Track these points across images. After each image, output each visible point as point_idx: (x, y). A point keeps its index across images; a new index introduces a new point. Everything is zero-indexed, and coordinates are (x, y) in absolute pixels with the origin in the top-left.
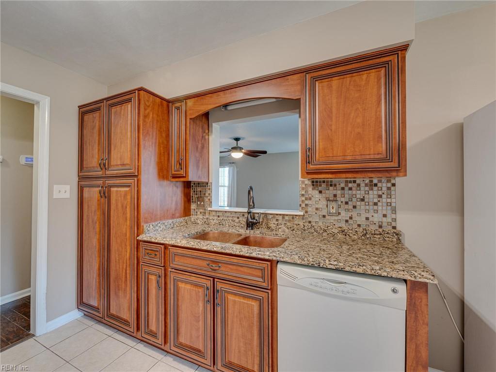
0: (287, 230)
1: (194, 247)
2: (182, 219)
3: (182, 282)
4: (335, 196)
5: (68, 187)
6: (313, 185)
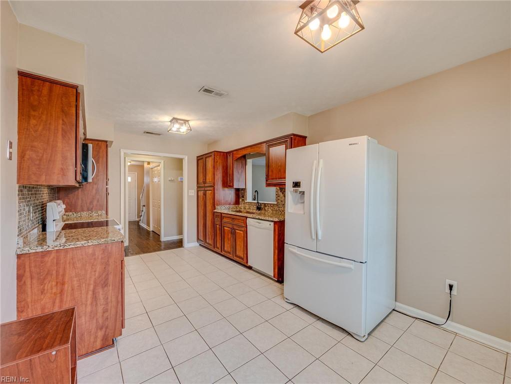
2: (233, 206)
5: (193, 191)
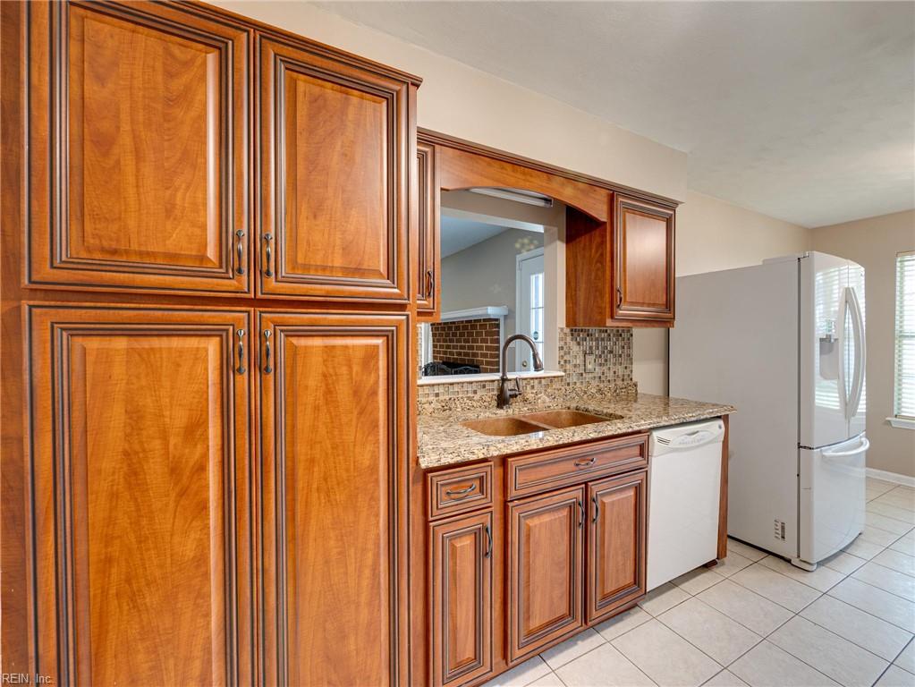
0: (547, 400)
1: (561, 442)
3: (532, 516)
4: (591, 348)
6: (572, 335)
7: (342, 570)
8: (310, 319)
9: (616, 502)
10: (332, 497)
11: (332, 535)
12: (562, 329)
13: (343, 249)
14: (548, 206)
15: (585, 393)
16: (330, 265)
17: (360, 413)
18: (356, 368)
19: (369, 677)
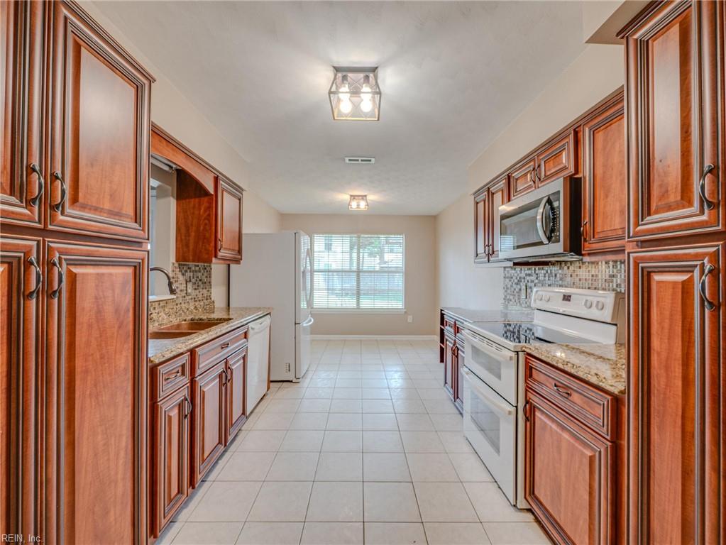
3: (205, 385)
4: (190, 277)
6: (179, 268)
7: (106, 458)
8: (87, 250)
9: (236, 367)
10: (100, 399)
11: (99, 430)
12: (173, 264)
13: (111, 196)
14: (171, 171)
15: (188, 309)
16: (102, 207)
17: (120, 327)
18: (117, 291)
19: (123, 537)
